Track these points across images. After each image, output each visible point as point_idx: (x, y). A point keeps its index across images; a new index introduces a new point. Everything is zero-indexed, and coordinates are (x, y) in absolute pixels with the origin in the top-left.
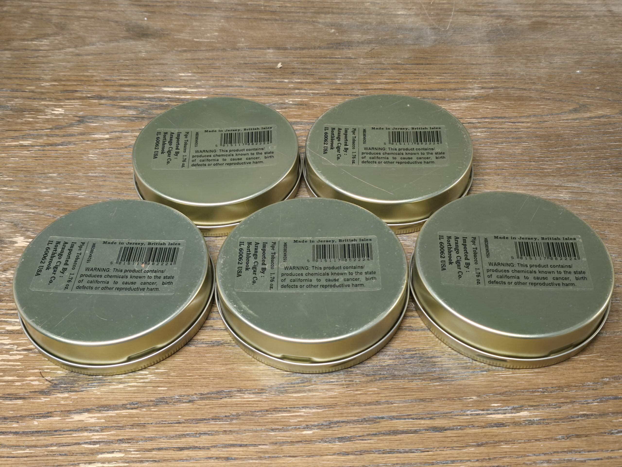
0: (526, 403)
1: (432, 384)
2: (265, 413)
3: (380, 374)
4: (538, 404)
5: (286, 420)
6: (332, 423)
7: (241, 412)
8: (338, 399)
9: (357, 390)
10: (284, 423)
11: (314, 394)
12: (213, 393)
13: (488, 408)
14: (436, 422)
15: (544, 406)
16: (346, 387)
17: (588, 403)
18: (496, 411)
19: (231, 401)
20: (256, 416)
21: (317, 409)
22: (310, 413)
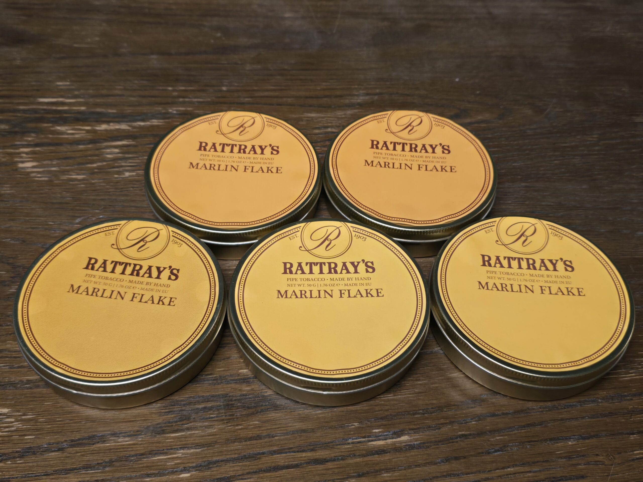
0: (407, 427)
1: (314, 413)
2: (141, 457)
3: (262, 406)
4: (418, 426)
5: (163, 463)
6: (211, 462)
7: (114, 458)
8: (217, 436)
9: (237, 425)
10: (161, 467)
11: (193, 432)
12: (84, 439)
13: (369, 434)
14: (317, 454)
15: (424, 428)
16: (227, 422)
17: (467, 422)
18: (378, 437)
19: (105, 446)
20: (130, 462)
21: (196, 448)
22: (188, 454)
